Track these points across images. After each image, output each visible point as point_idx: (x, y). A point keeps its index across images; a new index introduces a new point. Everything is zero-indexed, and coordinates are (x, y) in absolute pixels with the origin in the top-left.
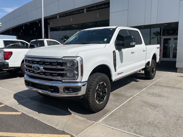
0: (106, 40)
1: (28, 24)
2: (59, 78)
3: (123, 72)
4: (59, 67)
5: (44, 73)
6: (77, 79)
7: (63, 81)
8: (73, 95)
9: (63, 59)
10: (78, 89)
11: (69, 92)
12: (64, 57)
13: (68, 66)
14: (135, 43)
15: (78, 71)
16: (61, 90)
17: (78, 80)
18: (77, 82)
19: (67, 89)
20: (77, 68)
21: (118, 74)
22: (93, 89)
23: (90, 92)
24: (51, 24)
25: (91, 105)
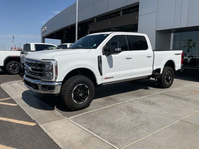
0: (95, 45)
1: (69, 28)
2: (39, 77)
3: (113, 77)
4: (39, 68)
5: (32, 73)
6: (51, 79)
7: (42, 80)
8: (48, 92)
9: (42, 61)
10: (52, 88)
11: (46, 89)
12: (43, 60)
13: (47, 67)
14: (120, 48)
15: (52, 72)
16: (40, 87)
17: (53, 80)
18: (53, 82)
19: (44, 87)
20: (52, 69)
21: (105, 78)
22: (69, 89)
23: (66, 92)
24: (90, 28)
25: (67, 103)
